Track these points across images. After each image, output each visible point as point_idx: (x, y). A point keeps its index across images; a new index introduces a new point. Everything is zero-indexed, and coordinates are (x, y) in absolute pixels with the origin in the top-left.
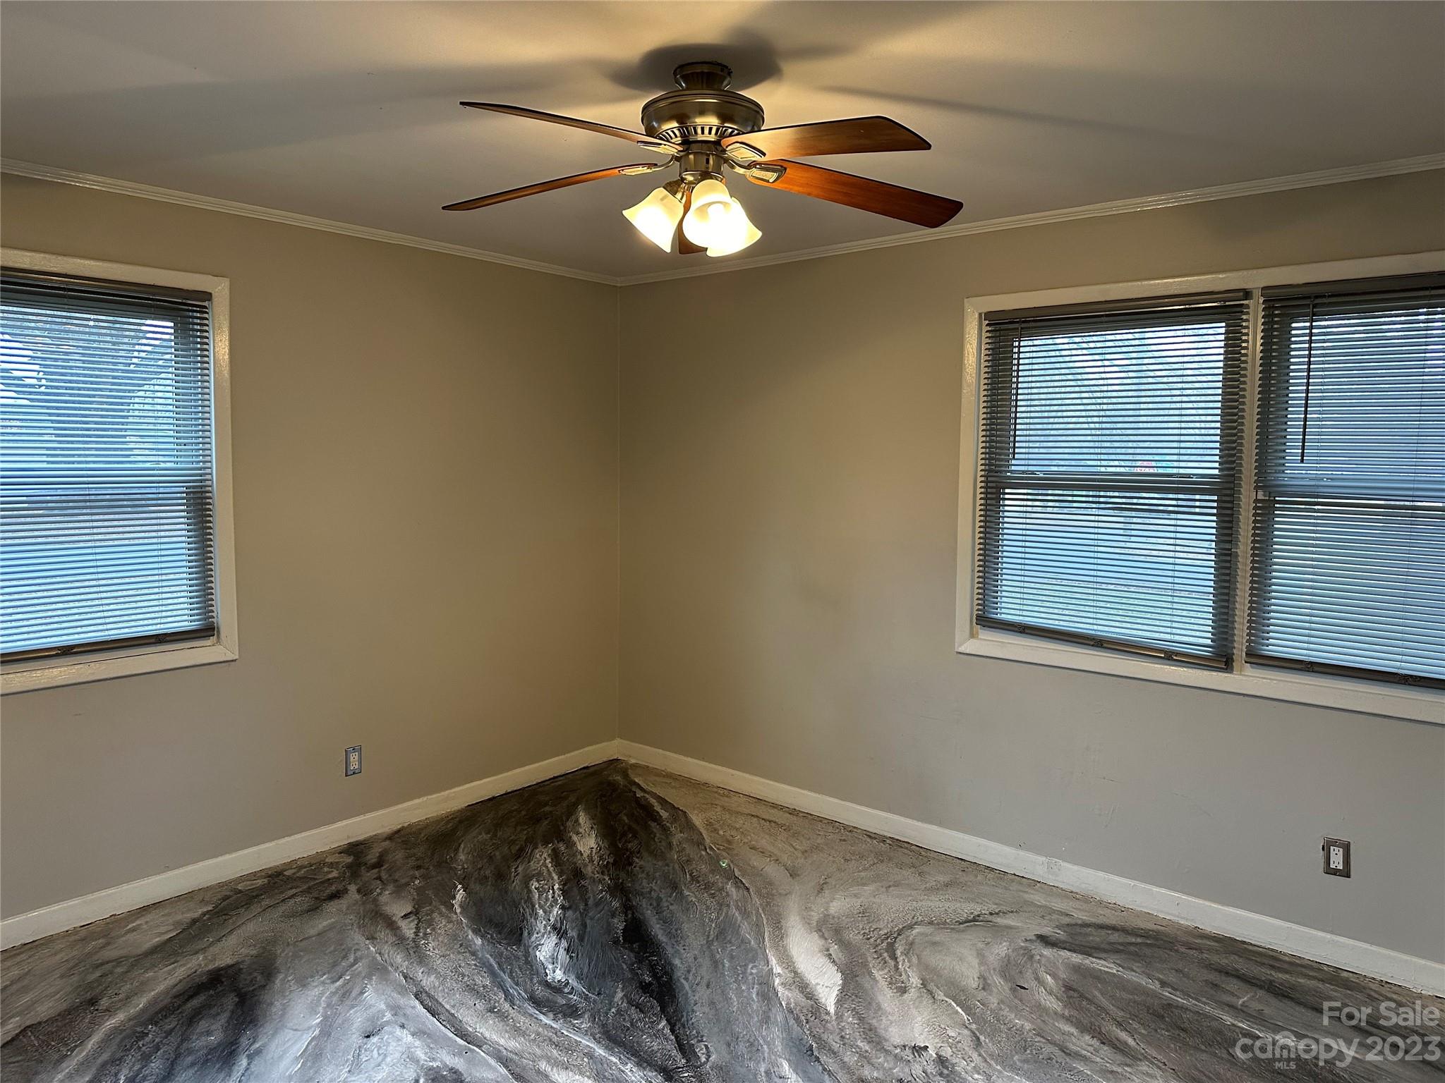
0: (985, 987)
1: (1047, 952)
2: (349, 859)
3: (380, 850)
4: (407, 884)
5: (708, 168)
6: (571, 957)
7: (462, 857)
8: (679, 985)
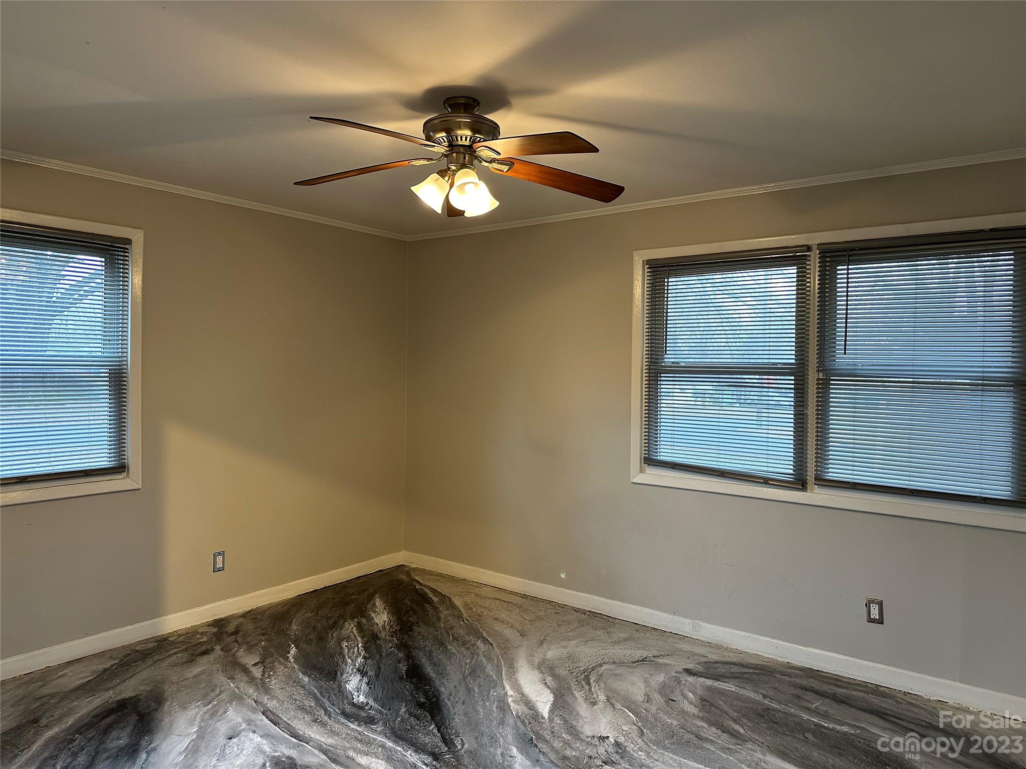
0: (649, 700)
1: (690, 679)
2: (215, 630)
3: (236, 624)
4: (256, 645)
5: (464, 162)
6: (370, 688)
7: (294, 627)
8: (444, 703)
